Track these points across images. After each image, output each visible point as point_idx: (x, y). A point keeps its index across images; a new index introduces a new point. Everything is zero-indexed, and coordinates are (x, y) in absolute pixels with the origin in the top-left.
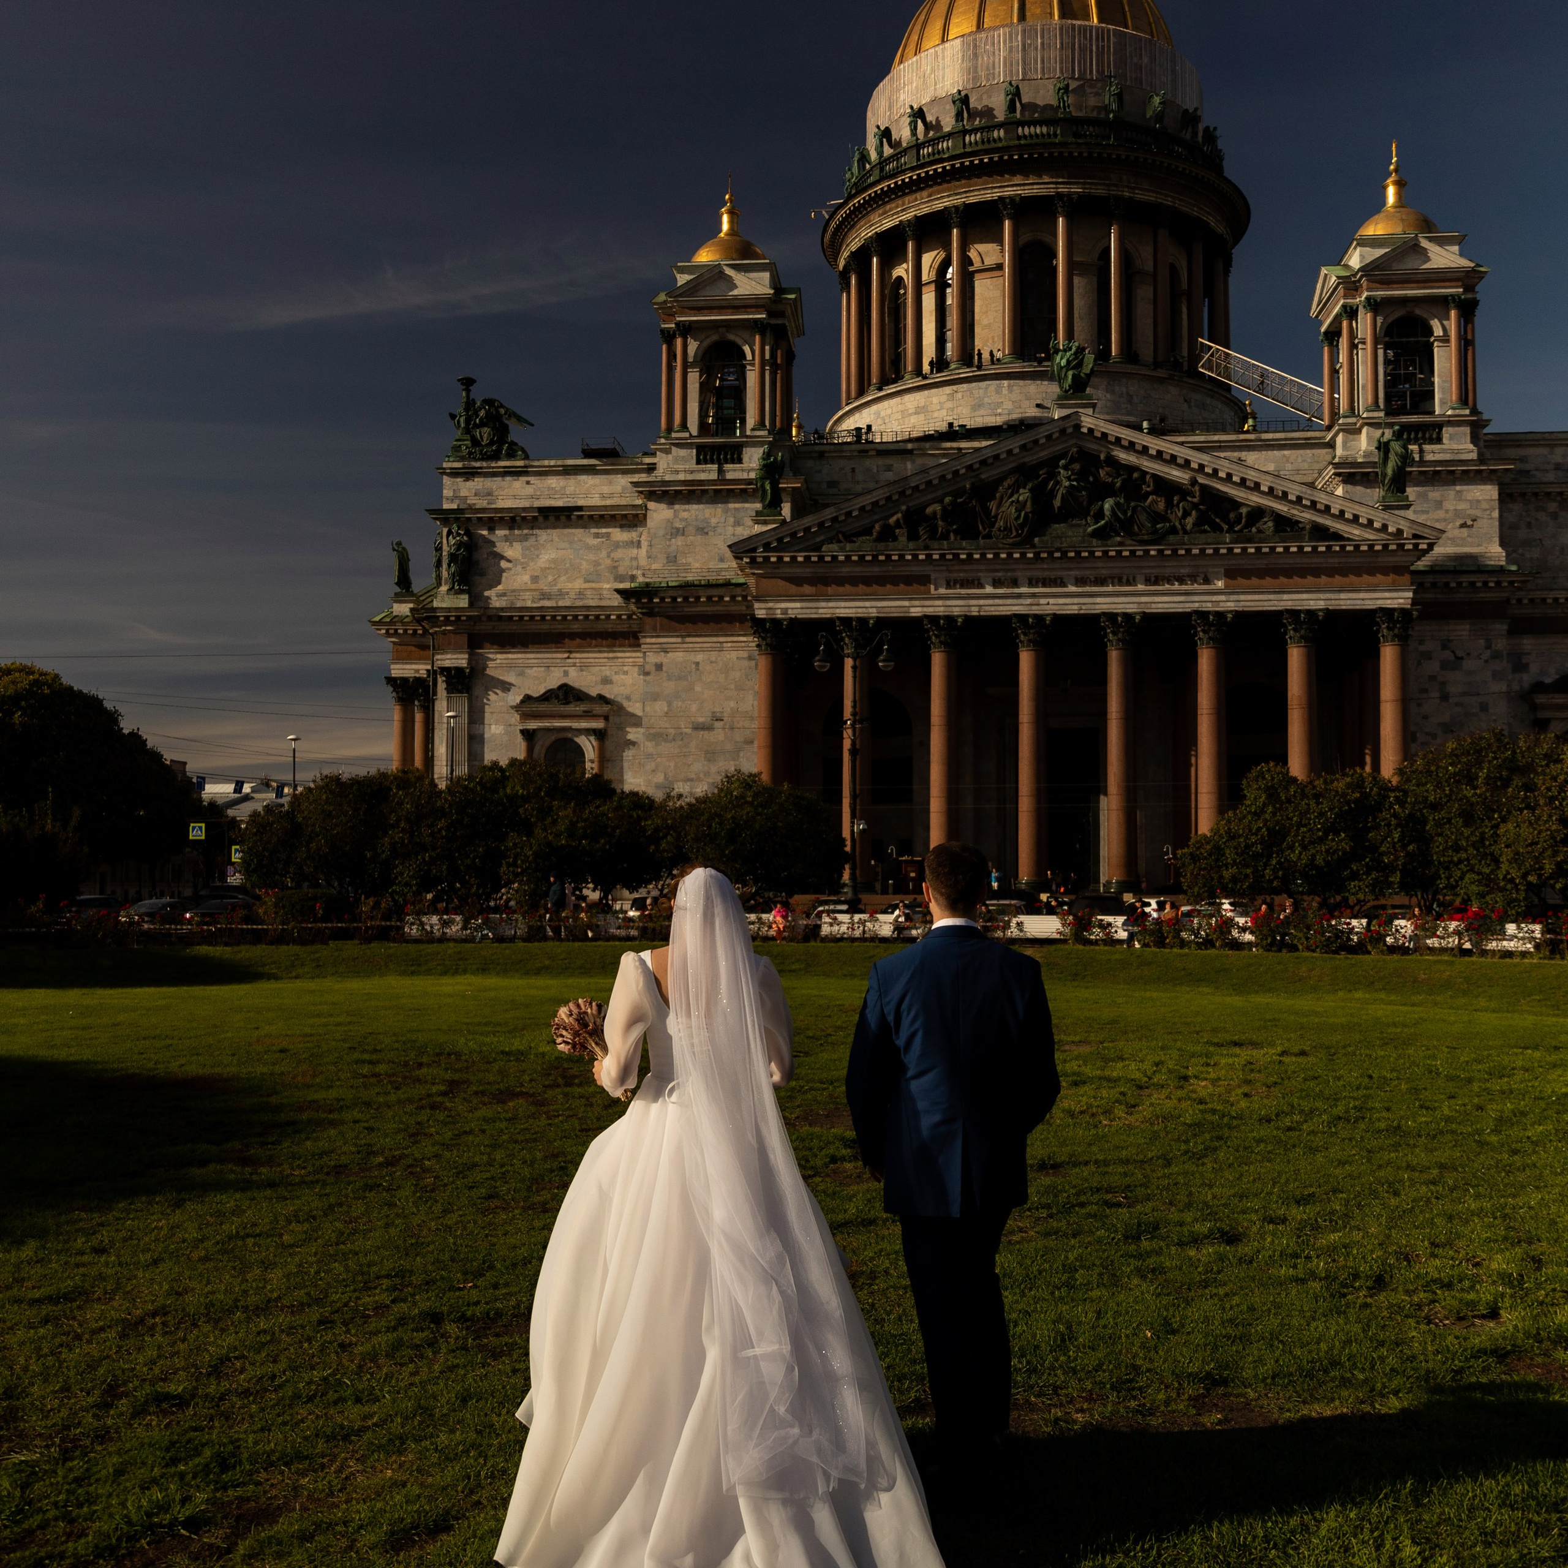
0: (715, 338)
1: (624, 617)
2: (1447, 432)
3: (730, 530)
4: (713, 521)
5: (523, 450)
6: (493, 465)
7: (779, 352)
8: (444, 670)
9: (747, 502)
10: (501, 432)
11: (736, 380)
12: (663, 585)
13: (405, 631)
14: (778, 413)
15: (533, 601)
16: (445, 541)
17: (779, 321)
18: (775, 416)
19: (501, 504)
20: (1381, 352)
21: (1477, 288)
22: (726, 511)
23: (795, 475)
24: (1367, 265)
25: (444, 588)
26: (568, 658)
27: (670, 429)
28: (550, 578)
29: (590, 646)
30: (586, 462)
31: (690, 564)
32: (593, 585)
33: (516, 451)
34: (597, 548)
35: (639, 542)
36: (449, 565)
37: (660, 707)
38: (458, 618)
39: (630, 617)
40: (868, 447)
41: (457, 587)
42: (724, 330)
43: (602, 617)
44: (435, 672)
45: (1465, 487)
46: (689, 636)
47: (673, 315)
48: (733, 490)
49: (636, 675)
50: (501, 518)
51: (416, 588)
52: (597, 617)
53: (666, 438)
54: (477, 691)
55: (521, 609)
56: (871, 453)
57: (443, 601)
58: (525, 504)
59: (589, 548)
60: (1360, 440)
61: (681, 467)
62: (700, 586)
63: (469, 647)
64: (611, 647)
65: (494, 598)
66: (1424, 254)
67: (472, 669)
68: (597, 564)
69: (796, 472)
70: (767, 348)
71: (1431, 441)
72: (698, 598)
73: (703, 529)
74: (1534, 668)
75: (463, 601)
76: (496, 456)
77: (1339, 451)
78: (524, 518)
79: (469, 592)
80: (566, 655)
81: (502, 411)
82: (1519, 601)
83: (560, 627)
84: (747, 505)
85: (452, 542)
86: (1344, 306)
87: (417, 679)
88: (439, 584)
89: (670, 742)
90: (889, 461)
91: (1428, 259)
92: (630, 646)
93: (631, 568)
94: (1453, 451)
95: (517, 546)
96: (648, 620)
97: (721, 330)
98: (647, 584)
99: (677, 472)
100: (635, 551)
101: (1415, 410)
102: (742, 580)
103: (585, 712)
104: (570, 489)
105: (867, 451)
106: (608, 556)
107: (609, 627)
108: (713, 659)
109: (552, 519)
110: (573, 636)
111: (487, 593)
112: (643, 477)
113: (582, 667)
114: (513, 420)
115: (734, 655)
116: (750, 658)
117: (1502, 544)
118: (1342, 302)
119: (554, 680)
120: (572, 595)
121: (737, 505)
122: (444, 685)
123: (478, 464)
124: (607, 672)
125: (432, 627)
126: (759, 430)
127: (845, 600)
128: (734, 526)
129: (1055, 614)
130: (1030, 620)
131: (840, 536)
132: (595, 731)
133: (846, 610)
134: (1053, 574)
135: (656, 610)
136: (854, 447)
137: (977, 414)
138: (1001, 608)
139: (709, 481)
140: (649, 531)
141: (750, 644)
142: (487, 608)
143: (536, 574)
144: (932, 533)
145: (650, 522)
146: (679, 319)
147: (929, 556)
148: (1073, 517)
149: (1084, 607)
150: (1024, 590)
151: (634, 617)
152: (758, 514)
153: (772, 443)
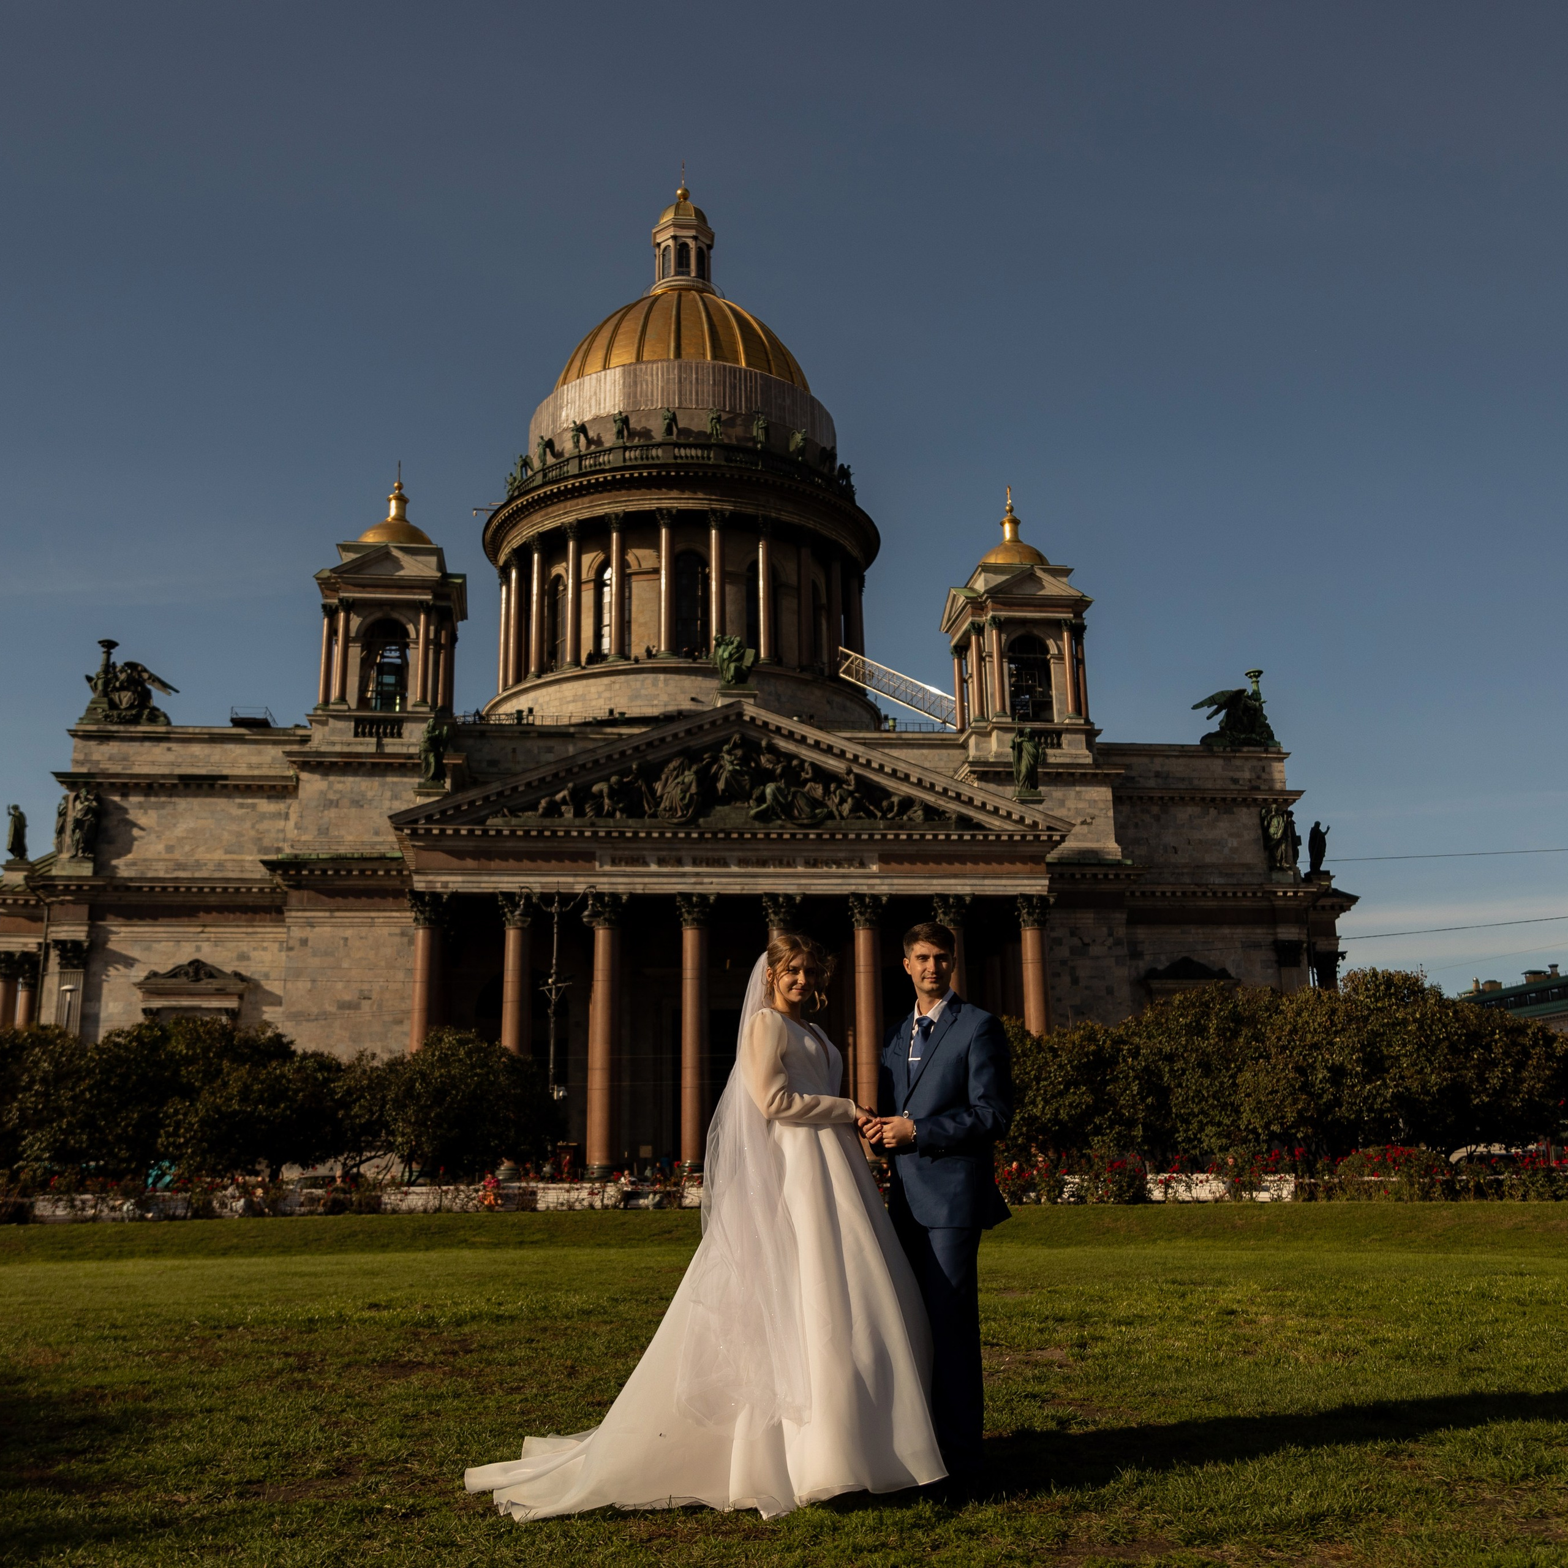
0: (378, 615)
1: (267, 890)
2: (1065, 739)
3: (387, 804)
4: (370, 794)
5: (165, 716)
6: (132, 729)
7: (443, 633)
8: (60, 944)
9: (405, 776)
10: (145, 696)
11: (398, 657)
12: (313, 857)
13: (15, 901)
14: (440, 691)
15: (166, 871)
16: (70, 806)
17: (444, 604)
18: (437, 693)
19: (137, 770)
20: (1005, 665)
21: (1084, 615)
22: (383, 785)
24: (992, 589)
25: (65, 856)
26: (202, 932)
28: (187, 848)
29: (227, 920)
30: (234, 731)
31: (342, 837)
32: (235, 857)
33: (157, 717)
34: (242, 819)
35: (287, 814)
36: (74, 831)
37: (303, 985)
38: (80, 887)
39: (273, 890)
40: (529, 729)
41: (80, 854)
42: (389, 608)
43: (243, 890)
44: (47, 946)
45: (1083, 789)
46: (338, 910)
47: (337, 591)
48: (391, 764)
49: (276, 951)
50: (137, 784)
51: (32, 855)
52: (237, 890)
53: (323, 710)
54: (95, 967)
55: (152, 879)
56: (532, 735)
57: (63, 869)
58: (165, 771)
59: (232, 819)
60: (990, 742)
61: (338, 739)
62: (353, 859)
63: (90, 918)
64: (250, 922)
65: (122, 867)
66: (1038, 581)
67: (92, 944)
68: (239, 835)
69: (457, 750)
70: (432, 628)
71: (1053, 746)
72: (350, 872)
73: (358, 802)
74: (1147, 958)
75: (86, 870)
76: (135, 720)
77: (972, 752)
78: (162, 785)
79: (94, 860)
80: (199, 929)
81: (145, 676)
82: (1133, 893)
83: (195, 900)
84: (406, 780)
85: (79, 806)
86: (973, 623)
87: (25, 954)
88: (60, 850)
89: (313, 1020)
90: (550, 743)
91: (1043, 587)
92: (271, 921)
93: (277, 840)
94: (1071, 756)
95: (153, 814)
96: (294, 893)
97: (385, 608)
98: (296, 856)
99: (334, 744)
100: (281, 824)
101: (1036, 718)
102: (398, 854)
103: (217, 990)
104: (215, 758)
105: (528, 733)
106: (253, 827)
107: (250, 901)
108: (363, 934)
109: (193, 787)
110: (209, 909)
111: (114, 862)
112: (295, 748)
113: (217, 942)
114: (156, 684)
115: (386, 931)
116: (403, 934)
117: (1117, 841)
118: (970, 619)
119: (185, 955)
120: (211, 866)
121: (395, 779)
122: (57, 960)
123: (114, 728)
124: (244, 947)
125: (48, 897)
126: (421, 706)
127: (509, 875)
128: (391, 800)
129: (718, 894)
130: (695, 899)
131: (505, 810)
132: (227, 1011)
133: (510, 885)
134: (717, 855)
135: (304, 882)
136: (516, 728)
137: (634, 704)
138: (666, 887)
139: (366, 754)
140: (300, 803)
141: (404, 920)
142: (113, 878)
143: (171, 843)
144: (599, 811)
145: (301, 793)
146: (343, 595)
147: (595, 833)
148: (736, 799)
149: (746, 887)
150: (688, 869)
151: (278, 890)
152: (420, 785)
153: (435, 718)
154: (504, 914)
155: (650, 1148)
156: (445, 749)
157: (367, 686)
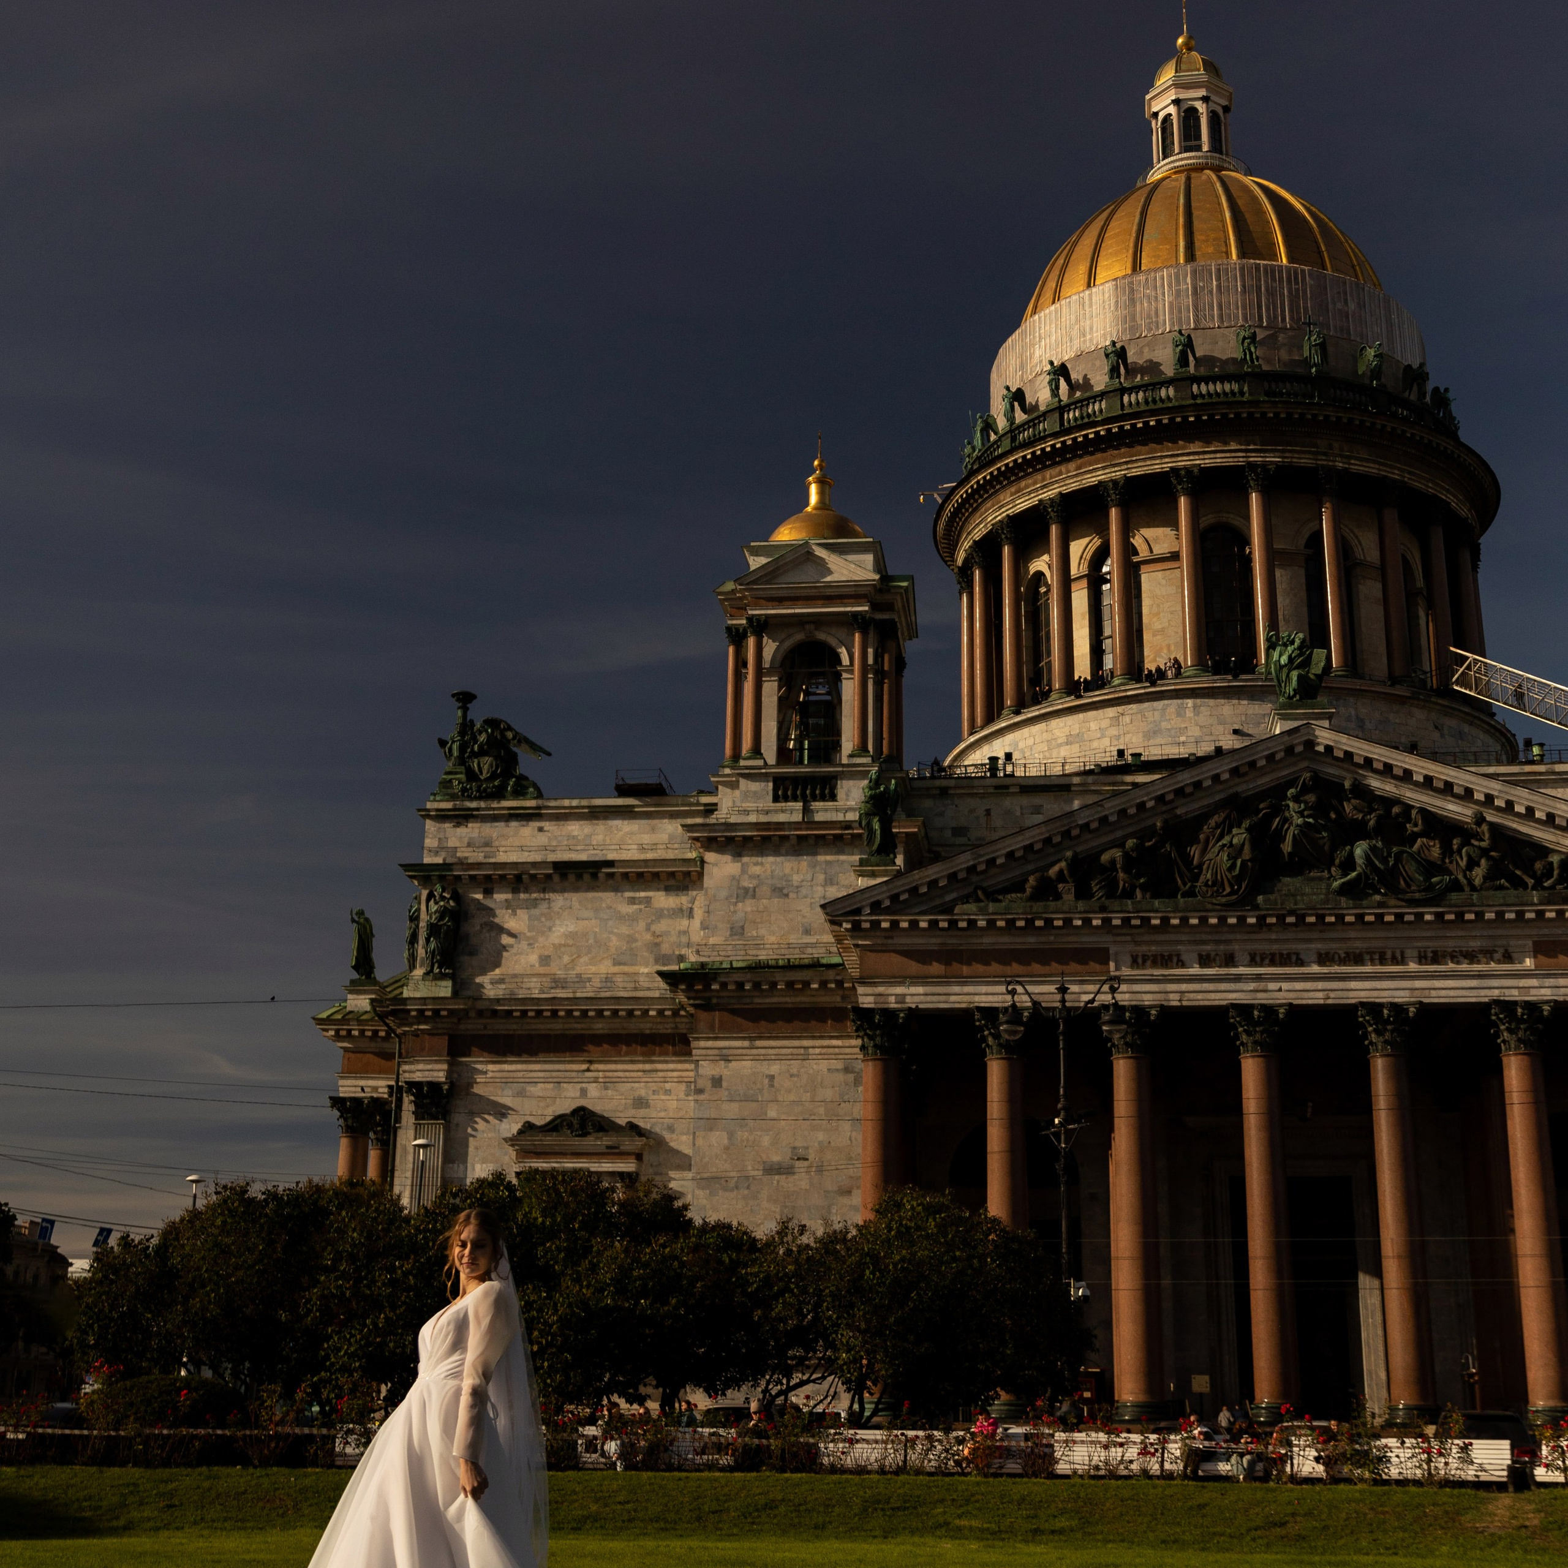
0: (799, 637)
1: (668, 1013)
3: (819, 890)
4: (797, 879)
5: (535, 786)
6: (495, 805)
7: (886, 657)
8: (411, 1085)
9: (841, 852)
10: (508, 763)
11: (828, 693)
12: (725, 966)
13: (362, 1032)
14: (885, 735)
15: (541, 991)
16: (423, 907)
17: (884, 615)
18: (882, 739)
22: (813, 866)
23: (908, 816)
25: (419, 972)
26: (588, 1070)
27: (736, 756)
28: (566, 959)
29: (619, 1054)
30: (620, 801)
31: (763, 938)
32: (626, 969)
33: (527, 788)
34: (633, 919)
35: (691, 909)
36: (428, 940)
38: (437, 1012)
39: (676, 1013)
40: (1008, 781)
41: (436, 970)
42: (812, 626)
43: (638, 1013)
44: (400, 1089)
46: (762, 1039)
47: (744, 608)
48: (823, 836)
52: (630, 1013)
53: (732, 768)
54: (458, 1116)
55: (524, 1000)
56: (1011, 790)
57: (416, 989)
58: (536, 856)
59: (621, 918)
61: (749, 805)
62: (777, 967)
63: (449, 1054)
64: (648, 1056)
65: (488, 986)
67: (452, 1084)
68: (631, 939)
69: (910, 814)
70: (870, 651)
73: (781, 889)
75: (444, 990)
76: (499, 793)
78: (533, 875)
80: (584, 1066)
81: (510, 735)
83: (577, 1027)
84: (842, 858)
85: (433, 907)
87: (374, 1101)
88: (412, 967)
90: (1037, 800)
92: (675, 1054)
93: (679, 945)
95: (522, 914)
96: (703, 1015)
97: (807, 627)
98: (703, 965)
99: (747, 812)
100: (683, 923)
102: (837, 960)
103: (610, 1148)
104: (598, 839)
105: (1007, 787)
106: (647, 929)
107: (646, 1027)
109: (572, 877)
110: (595, 1039)
111: (478, 980)
112: (699, 820)
113: (607, 1084)
114: (524, 747)
115: (825, 1066)
116: (849, 1071)
119: (566, 1102)
120: (597, 983)
121: (829, 858)
122: (412, 1108)
123: (474, 804)
124: (642, 1091)
125: (400, 1025)
126: (860, 756)
127: (988, 983)
128: (824, 885)
129: (1291, 1004)
130: (1256, 1013)
131: (980, 893)
132: (621, 1175)
133: (990, 998)
134: (1285, 948)
135: (714, 1001)
136: (989, 782)
137: (1152, 742)
138: (1213, 996)
139: (789, 823)
140: (706, 894)
141: (847, 1050)
142: (478, 998)
143: (546, 953)
144: (1111, 890)
145: (707, 881)
146: (750, 612)
147: (1107, 921)
148: (1311, 868)
149: (1332, 995)
150: (1241, 970)
151: (682, 1013)
152: (862, 862)
153: (880, 772)
154: (984, 1039)
155: (1207, 1378)
156: (894, 811)
157: (788, 734)
